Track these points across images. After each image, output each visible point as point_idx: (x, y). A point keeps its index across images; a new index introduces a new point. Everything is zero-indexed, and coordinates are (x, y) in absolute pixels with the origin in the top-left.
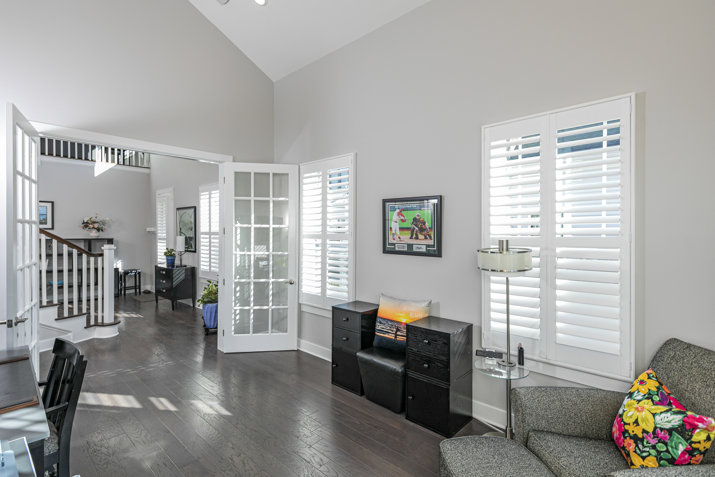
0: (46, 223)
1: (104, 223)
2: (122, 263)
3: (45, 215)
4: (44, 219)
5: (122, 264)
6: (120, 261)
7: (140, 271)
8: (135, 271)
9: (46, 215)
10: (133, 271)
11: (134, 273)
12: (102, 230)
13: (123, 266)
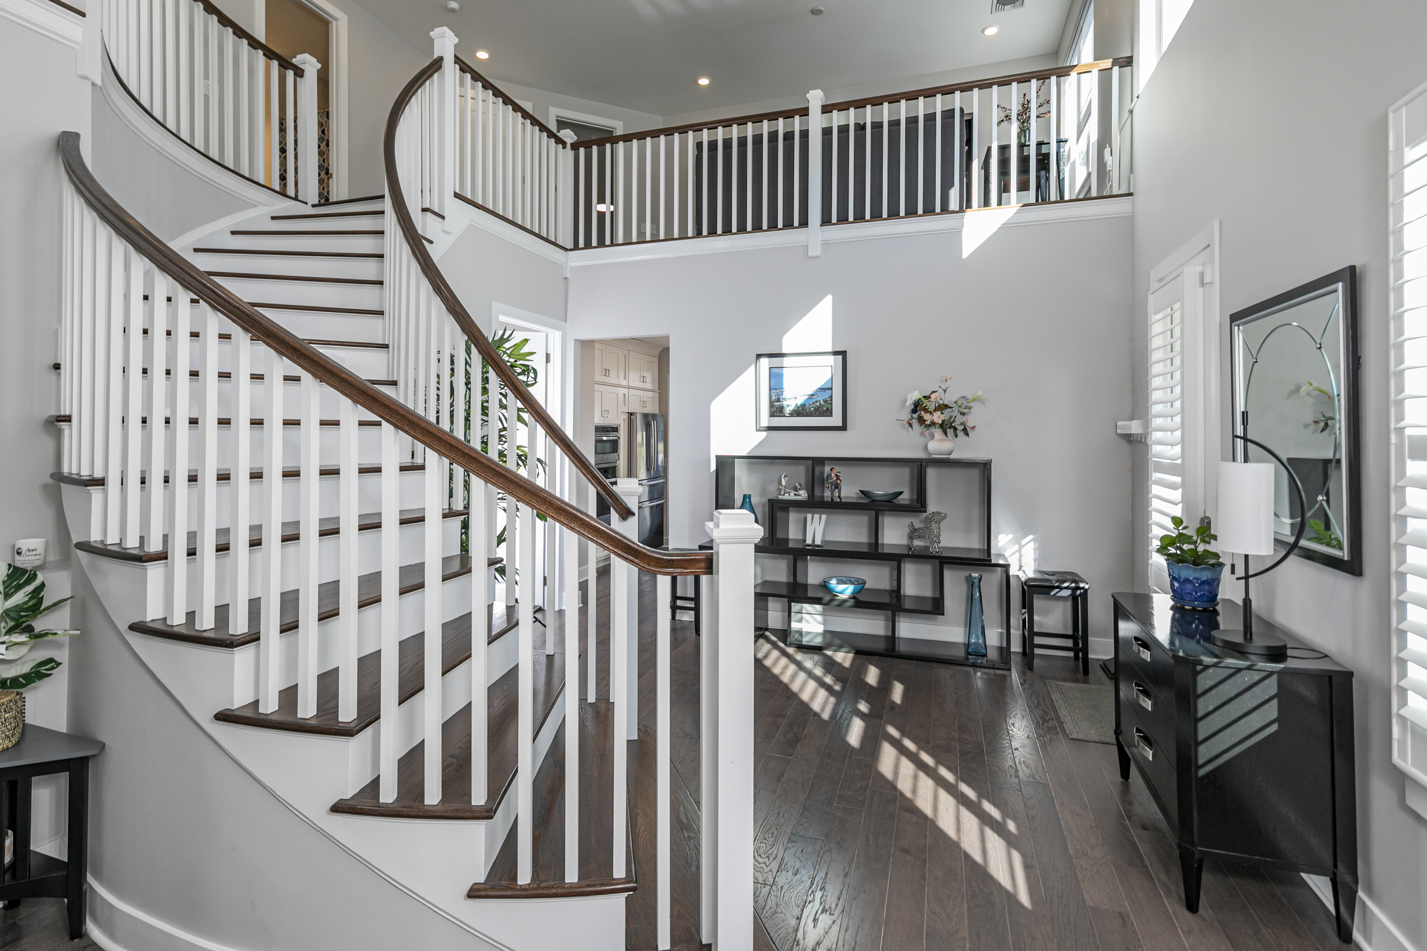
0: (828, 413)
1: (964, 408)
2: (1037, 545)
3: (828, 389)
4: (825, 401)
5: (1035, 550)
6: (1030, 537)
7: (1087, 587)
8: (1073, 585)
9: (831, 389)
10: (1066, 585)
11: (1069, 592)
12: (965, 431)
13: (1042, 555)
